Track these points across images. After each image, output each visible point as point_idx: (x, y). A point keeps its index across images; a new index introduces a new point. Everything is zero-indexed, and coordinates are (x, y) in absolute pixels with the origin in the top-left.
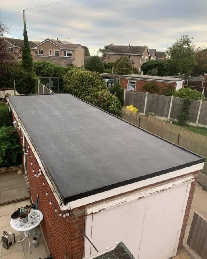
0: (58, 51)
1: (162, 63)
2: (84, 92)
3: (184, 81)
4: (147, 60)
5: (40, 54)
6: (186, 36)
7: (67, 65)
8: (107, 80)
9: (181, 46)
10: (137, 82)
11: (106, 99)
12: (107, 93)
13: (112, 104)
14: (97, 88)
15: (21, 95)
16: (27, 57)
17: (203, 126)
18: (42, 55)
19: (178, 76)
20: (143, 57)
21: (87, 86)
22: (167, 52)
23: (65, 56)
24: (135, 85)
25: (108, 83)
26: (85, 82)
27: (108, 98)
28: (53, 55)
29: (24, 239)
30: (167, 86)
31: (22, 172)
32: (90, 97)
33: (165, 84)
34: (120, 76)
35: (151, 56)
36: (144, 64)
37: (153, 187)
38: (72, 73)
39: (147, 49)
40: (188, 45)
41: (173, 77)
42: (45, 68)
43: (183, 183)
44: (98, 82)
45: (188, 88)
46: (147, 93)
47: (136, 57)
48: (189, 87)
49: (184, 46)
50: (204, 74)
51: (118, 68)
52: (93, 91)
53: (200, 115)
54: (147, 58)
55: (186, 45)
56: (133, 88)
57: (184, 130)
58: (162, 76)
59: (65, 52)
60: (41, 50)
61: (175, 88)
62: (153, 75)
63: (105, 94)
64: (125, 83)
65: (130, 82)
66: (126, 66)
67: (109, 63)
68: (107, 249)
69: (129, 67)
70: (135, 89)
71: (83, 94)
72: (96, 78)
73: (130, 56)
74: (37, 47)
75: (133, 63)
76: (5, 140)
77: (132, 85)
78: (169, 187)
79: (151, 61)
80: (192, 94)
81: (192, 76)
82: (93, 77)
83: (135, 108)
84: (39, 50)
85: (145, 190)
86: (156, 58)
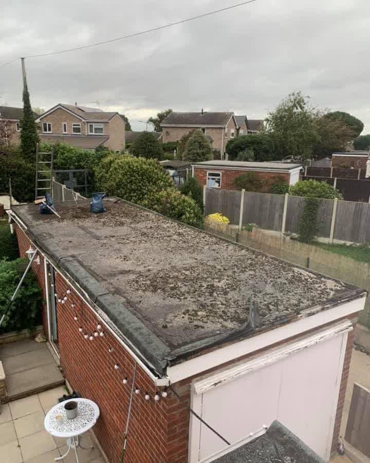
0: (79, 125)
1: (261, 138)
2: (135, 194)
3: (301, 168)
4: (233, 134)
5: (46, 131)
6: (298, 93)
7: (96, 149)
8: (172, 172)
9: (290, 110)
10: (222, 173)
11: (175, 203)
12: (176, 193)
13: (187, 212)
14: (157, 186)
15: (21, 204)
16: (30, 138)
17: (342, 242)
18: (49, 132)
19: (289, 161)
20: (226, 130)
21: (140, 184)
22: (267, 120)
23: (91, 134)
24: (220, 179)
25: (173, 177)
26: (135, 176)
27: (178, 201)
28: (70, 131)
29: (68, 452)
30: (274, 177)
31: (44, 339)
32: (146, 202)
33: (270, 174)
34: (193, 164)
35: (239, 128)
36: (231, 142)
37: (292, 343)
38: (111, 162)
39: (233, 117)
40: (302, 108)
41: (281, 163)
42: (59, 155)
43: (336, 335)
44: (157, 175)
45: (311, 180)
46: (244, 190)
47: (214, 131)
48: (313, 178)
49: (295, 108)
50: (331, 155)
51: (186, 151)
52: (152, 191)
53: (335, 223)
54: (233, 131)
55: (299, 107)
56: (217, 184)
57: (316, 251)
58: (262, 161)
59: (91, 126)
60: (47, 124)
61: (288, 181)
62: (246, 160)
63: (173, 195)
64: (202, 175)
65: (210, 174)
66: (200, 148)
67: (169, 143)
68: (251, 436)
69: (206, 149)
70: (219, 186)
71: (134, 198)
72: (154, 168)
73: (204, 130)
74: (41, 119)
75: (212, 142)
76: (13, 282)
77: (214, 179)
78: (316, 341)
79: (242, 137)
80: (320, 189)
81: (311, 158)
82: (148, 167)
83: (224, 218)
84: (45, 125)
85: (279, 349)
86: (249, 131)
